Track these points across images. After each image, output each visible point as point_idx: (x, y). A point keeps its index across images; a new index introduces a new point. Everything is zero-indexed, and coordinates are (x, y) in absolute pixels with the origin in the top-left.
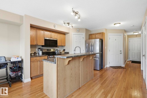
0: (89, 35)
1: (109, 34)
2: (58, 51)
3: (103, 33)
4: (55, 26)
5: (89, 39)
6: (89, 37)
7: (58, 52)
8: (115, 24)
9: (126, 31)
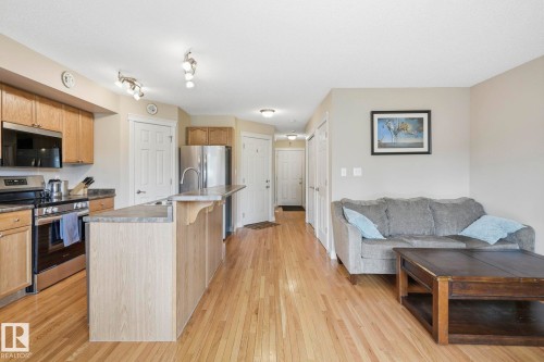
0: (187, 128)
1: (243, 134)
2: (59, 186)
3: (231, 128)
4: (64, 80)
5: (187, 143)
6: (187, 137)
7: (59, 190)
8: (262, 111)
9: (277, 130)
